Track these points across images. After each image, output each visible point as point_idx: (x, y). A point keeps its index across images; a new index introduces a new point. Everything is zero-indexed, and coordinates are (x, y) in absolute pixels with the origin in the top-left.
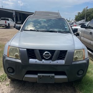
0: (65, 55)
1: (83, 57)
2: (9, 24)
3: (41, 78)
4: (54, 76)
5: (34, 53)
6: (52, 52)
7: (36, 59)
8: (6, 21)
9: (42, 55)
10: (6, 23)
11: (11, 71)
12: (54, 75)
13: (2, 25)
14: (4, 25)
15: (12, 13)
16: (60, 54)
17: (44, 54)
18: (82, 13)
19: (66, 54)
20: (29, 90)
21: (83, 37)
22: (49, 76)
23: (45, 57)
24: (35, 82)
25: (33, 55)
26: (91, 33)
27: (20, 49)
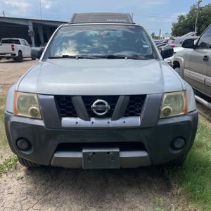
0: (141, 106)
1: (184, 108)
2: (20, 51)
3: (89, 159)
4: (118, 153)
5: (71, 104)
6: (112, 99)
7: (76, 117)
8: (13, 46)
9: (88, 107)
10: (13, 49)
11: (25, 146)
12: (118, 150)
13: (5, 54)
14: (10, 55)
15: (27, 28)
16: (130, 104)
17: (93, 105)
18: (188, 16)
19: (143, 103)
20: (67, 188)
21: (189, 69)
22: (108, 153)
23: (96, 112)
24: (78, 167)
25: (70, 110)
26: (206, 58)
27: (41, 97)
